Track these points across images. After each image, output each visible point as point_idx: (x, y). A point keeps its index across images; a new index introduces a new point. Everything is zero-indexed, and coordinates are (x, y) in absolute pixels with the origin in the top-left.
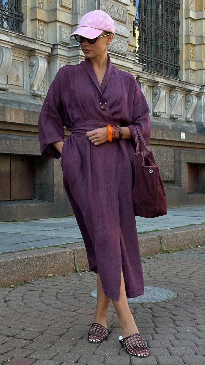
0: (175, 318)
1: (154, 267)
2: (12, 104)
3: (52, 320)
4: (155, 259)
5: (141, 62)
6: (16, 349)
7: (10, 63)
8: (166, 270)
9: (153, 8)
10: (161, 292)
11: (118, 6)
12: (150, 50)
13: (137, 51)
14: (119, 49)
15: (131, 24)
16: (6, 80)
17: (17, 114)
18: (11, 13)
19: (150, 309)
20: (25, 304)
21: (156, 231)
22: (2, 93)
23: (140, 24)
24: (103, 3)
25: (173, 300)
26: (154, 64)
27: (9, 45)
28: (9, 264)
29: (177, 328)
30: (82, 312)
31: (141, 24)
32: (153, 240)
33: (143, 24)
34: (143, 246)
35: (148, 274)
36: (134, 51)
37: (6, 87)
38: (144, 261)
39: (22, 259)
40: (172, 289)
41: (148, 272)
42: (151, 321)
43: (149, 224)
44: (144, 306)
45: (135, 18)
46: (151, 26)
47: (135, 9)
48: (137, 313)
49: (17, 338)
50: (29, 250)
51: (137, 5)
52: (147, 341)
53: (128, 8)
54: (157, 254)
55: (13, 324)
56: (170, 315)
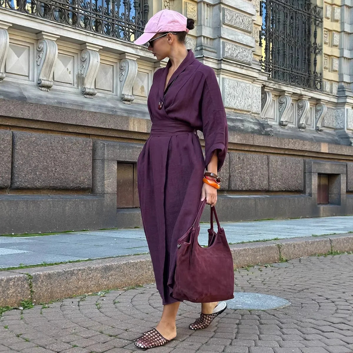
0: (283, 326)
1: (269, 276)
2: (137, 114)
3: (156, 323)
4: (273, 268)
5: (267, 71)
6: (116, 348)
7: (135, 74)
8: (282, 279)
9: (280, 18)
10: (273, 300)
11: (243, 17)
12: (277, 60)
13: (263, 61)
14: (244, 59)
15: (256, 34)
16: (131, 91)
17: (140, 123)
18: (138, 27)
19: (258, 316)
20: (134, 306)
21: (275, 239)
22: (127, 104)
23: (266, 34)
24: (227, 14)
25: (283, 308)
26: (281, 74)
27: (135, 57)
28: (122, 267)
29: (282, 335)
30: (188, 316)
31: (268, 33)
32: (271, 248)
33: (270, 33)
34: (261, 254)
35: (263, 282)
36: (260, 60)
37: (131, 98)
38: (260, 269)
39: (134, 263)
40: (285, 297)
41: (263, 280)
42: (257, 328)
43: (270, 233)
44: (253, 313)
45: (262, 28)
46: (278, 35)
47: (262, 19)
48: (244, 319)
49: (119, 338)
50: (143, 254)
51: (264, 15)
52: (249, 348)
53: (253, 18)
54: (276, 263)
55: (118, 324)
56: (278, 322)
